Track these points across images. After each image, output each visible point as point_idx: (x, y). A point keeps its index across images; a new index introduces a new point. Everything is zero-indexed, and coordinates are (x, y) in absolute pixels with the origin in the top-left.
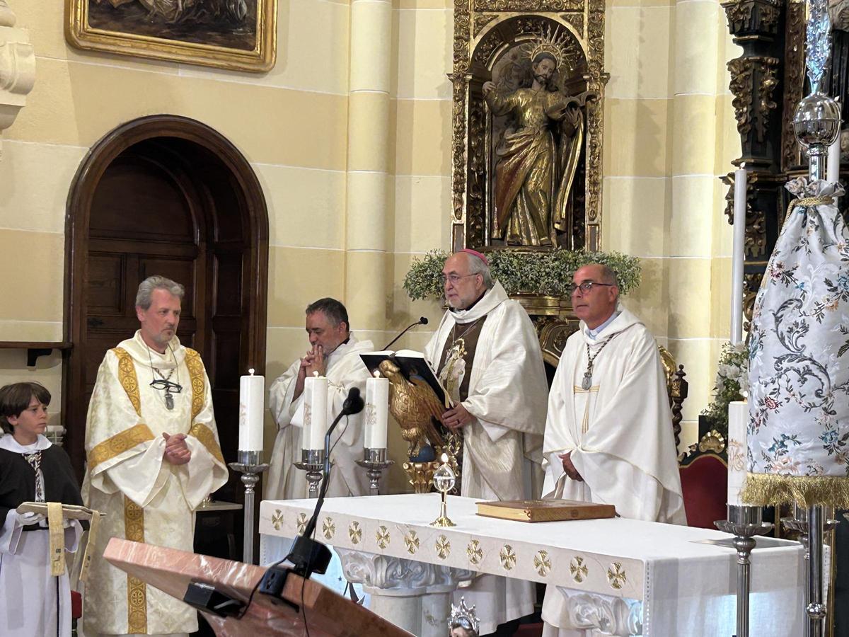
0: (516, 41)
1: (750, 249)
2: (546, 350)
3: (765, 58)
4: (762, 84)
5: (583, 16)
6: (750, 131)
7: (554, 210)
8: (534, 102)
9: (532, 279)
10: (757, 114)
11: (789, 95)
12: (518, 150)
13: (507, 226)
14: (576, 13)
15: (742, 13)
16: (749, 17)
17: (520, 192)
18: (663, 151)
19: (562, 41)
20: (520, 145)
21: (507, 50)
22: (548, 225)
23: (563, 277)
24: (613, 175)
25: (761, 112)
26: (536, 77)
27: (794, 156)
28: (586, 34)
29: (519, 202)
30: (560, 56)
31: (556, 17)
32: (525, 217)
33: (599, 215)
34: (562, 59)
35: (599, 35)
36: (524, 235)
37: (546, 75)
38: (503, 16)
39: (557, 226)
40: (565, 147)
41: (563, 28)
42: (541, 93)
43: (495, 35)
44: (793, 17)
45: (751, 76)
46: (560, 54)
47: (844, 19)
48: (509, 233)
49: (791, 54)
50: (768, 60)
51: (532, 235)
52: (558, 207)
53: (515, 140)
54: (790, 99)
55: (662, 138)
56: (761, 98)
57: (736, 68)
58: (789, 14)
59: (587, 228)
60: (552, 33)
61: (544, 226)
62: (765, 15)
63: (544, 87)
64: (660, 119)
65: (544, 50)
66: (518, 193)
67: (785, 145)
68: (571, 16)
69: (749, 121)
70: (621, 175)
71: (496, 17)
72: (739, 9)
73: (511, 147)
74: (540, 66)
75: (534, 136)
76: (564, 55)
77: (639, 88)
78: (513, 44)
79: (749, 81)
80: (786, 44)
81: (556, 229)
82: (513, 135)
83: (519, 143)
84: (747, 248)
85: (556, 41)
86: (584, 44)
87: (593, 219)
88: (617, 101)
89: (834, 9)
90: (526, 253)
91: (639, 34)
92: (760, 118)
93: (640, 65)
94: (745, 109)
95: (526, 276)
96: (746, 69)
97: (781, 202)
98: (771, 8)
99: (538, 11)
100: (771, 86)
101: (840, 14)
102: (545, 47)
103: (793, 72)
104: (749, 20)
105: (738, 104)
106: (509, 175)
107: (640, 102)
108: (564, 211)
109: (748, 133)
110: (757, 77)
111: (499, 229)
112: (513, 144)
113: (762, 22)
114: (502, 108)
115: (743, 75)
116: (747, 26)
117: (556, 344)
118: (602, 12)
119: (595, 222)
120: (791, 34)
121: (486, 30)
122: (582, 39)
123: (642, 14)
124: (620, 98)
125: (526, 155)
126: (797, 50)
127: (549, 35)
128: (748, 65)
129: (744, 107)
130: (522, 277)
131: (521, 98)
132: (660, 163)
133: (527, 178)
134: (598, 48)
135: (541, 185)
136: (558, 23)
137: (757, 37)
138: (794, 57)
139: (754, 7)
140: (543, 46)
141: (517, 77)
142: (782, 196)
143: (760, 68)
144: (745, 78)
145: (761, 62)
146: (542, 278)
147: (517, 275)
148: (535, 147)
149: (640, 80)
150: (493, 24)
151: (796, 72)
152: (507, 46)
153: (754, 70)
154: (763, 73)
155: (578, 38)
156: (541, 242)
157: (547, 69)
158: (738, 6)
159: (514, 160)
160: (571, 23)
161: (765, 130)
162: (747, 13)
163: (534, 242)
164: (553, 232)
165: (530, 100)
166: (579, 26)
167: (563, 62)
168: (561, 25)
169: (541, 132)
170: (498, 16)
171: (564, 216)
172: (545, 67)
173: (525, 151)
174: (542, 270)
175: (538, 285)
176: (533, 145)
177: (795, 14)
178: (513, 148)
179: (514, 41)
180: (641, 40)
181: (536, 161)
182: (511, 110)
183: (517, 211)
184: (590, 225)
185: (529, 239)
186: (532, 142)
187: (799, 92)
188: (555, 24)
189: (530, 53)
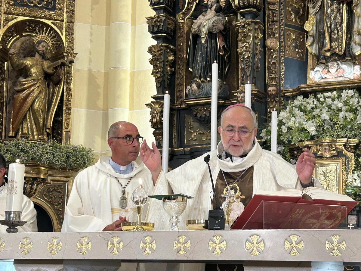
0: (23, 34)
1: (159, 142)
2: (39, 198)
3: (170, 45)
4: (167, 58)
5: (63, 24)
6: (162, 81)
7: (47, 121)
8: (37, 64)
9: (38, 155)
10: (165, 73)
11: (178, 66)
12: (29, 87)
13: (19, 129)
14: (59, 22)
15: (158, 22)
16: (162, 24)
17: (29, 110)
18: (101, 97)
19: (51, 35)
20: (30, 84)
21: (18, 39)
22: (43, 129)
23: (55, 155)
24: (76, 108)
25: (167, 72)
26: (38, 52)
27: (182, 96)
28: (64, 33)
29: (28, 115)
30: (50, 43)
31: (49, 22)
32: (31, 123)
33: (70, 127)
34: (51, 45)
35: (72, 34)
36: (30, 133)
37: (44, 50)
38: (20, 18)
39: (48, 130)
40: (52, 90)
41: (52, 29)
42: (40, 60)
43: (14, 28)
44: (180, 29)
45: (163, 54)
46: (50, 42)
47: (214, 26)
48: (20, 133)
49: (179, 46)
50: (171, 46)
51: (35, 134)
52: (49, 120)
53: (27, 82)
54: (179, 68)
55: (101, 91)
56: (167, 65)
57: (155, 49)
58: (178, 27)
59: (64, 133)
60: (46, 30)
61: (41, 129)
62: (169, 24)
63: (42, 57)
64: (101, 81)
65: (42, 38)
66: (27, 111)
67: (177, 91)
68: (57, 23)
69: (161, 76)
70: (80, 108)
71: (16, 18)
72: (157, 20)
73: (25, 85)
74: (40, 46)
75: (38, 80)
76: (52, 43)
77: (90, 65)
78: (22, 36)
79: (162, 56)
80: (177, 41)
81: (47, 133)
82: (25, 79)
83: (29, 83)
84: (158, 142)
85: (48, 35)
86: (63, 38)
87: (67, 128)
88: (78, 70)
89: (210, 21)
90: (34, 142)
91: (90, 38)
92: (166, 75)
93: (90, 53)
94: (160, 70)
95: (34, 153)
96: (161, 50)
97: (175, 119)
98: (172, 21)
99: (40, 18)
100: (172, 59)
101: (212, 23)
102: (42, 37)
103: (181, 55)
104: (162, 25)
105: (156, 67)
106: (23, 100)
107: (90, 72)
108: (52, 123)
109: (161, 82)
110: (166, 55)
111: (13, 131)
112: (25, 84)
113: (168, 28)
114: (18, 65)
115: (160, 52)
116: (161, 29)
117: (45, 195)
118: (73, 23)
119: (68, 130)
120: (179, 37)
121: (10, 24)
122: (63, 35)
123: (91, 28)
124: (80, 69)
125: (34, 90)
126: (183, 45)
127: (45, 31)
128: (162, 48)
129: (159, 68)
130: (32, 154)
131: (28, 62)
132: (100, 103)
133: (34, 102)
134: (71, 41)
135: (41, 107)
136: (50, 26)
137: (165, 35)
138: (180, 48)
139: (165, 19)
140: (41, 36)
141: (23, 53)
142: (175, 116)
143: (167, 50)
144: (160, 54)
145: (167, 47)
146: (44, 155)
147: (29, 153)
148: (38, 86)
149: (90, 60)
150: (14, 21)
151: (182, 55)
152: (18, 36)
153: (164, 51)
154: (168, 53)
155: (60, 34)
156: (39, 138)
157: (44, 48)
158: (156, 18)
159: (26, 92)
160: (57, 27)
161: (169, 82)
162: (161, 22)
163: (36, 137)
164: (45, 133)
165: (35, 63)
166: (61, 28)
167: (52, 46)
168: (51, 27)
169: (42, 79)
170: (17, 18)
171: (52, 126)
172: (43, 47)
173: (33, 88)
174: (44, 150)
175: (42, 158)
176: (38, 85)
177: (181, 28)
178: (26, 86)
179: (22, 34)
180: (91, 41)
181: (39, 94)
182: (23, 67)
183: (27, 120)
184: (65, 131)
185: (33, 135)
186: (37, 83)
187: (184, 65)
188: (48, 26)
189: (34, 39)
